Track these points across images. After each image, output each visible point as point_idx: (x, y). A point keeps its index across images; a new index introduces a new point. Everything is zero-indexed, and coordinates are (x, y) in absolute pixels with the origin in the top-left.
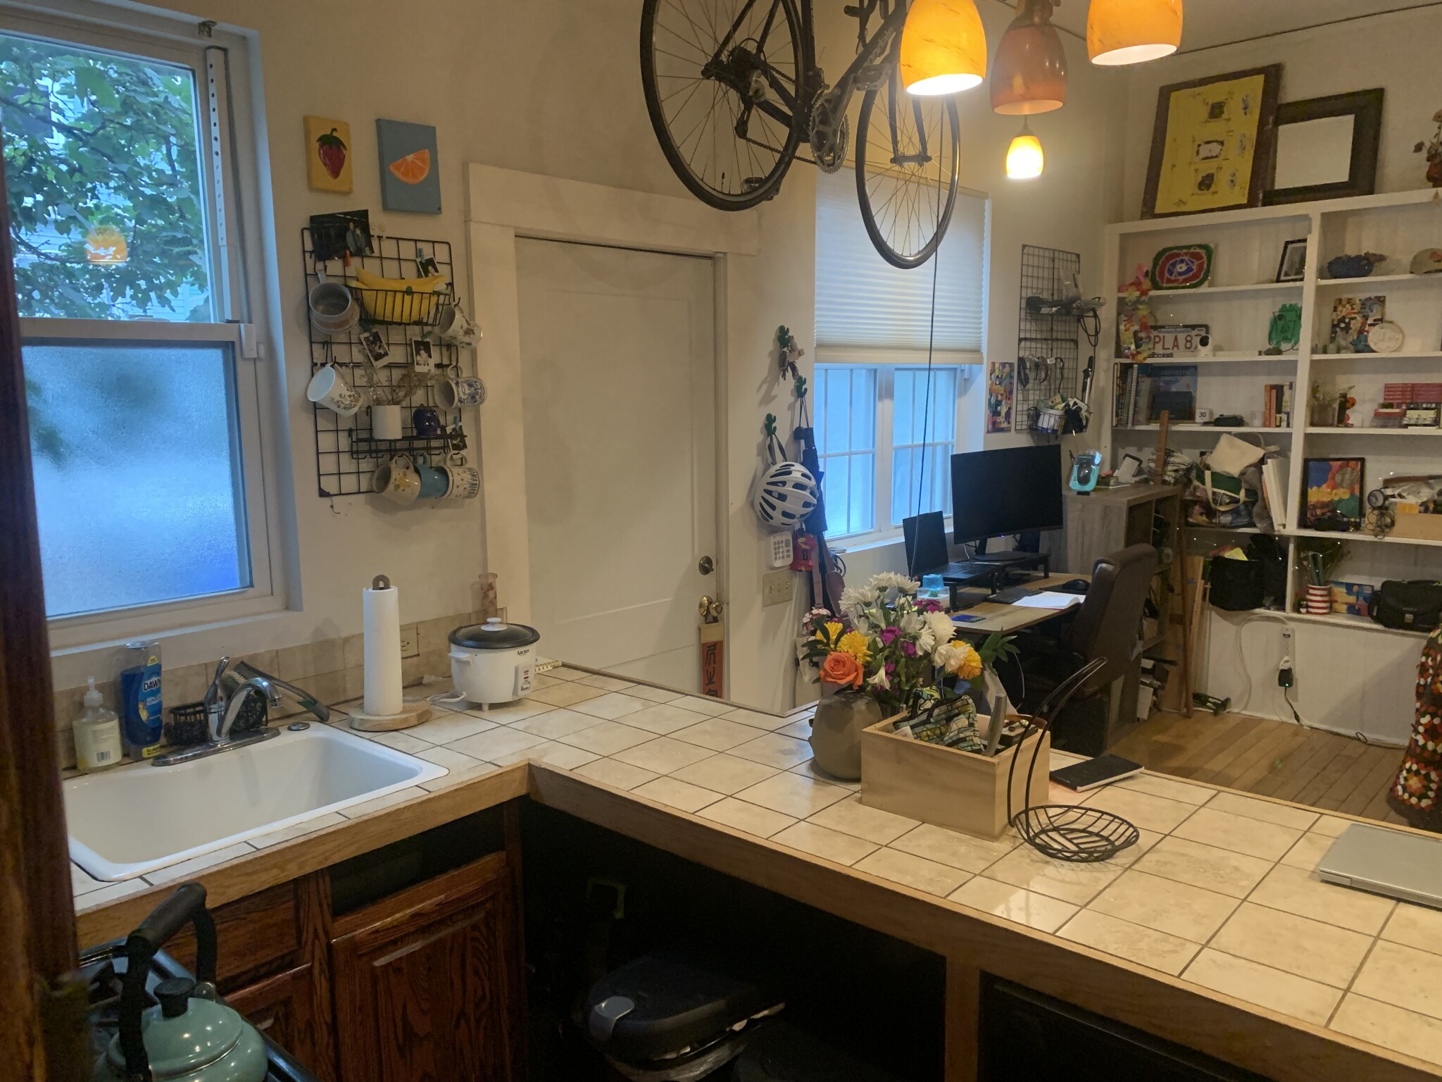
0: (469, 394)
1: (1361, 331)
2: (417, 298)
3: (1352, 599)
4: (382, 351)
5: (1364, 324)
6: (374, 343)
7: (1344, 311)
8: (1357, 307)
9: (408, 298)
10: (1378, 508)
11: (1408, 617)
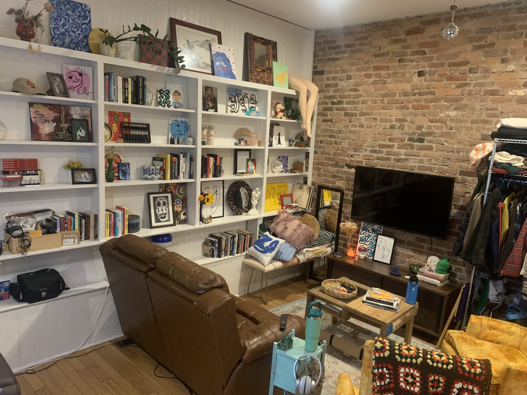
10: (19, 236)
11: (44, 294)
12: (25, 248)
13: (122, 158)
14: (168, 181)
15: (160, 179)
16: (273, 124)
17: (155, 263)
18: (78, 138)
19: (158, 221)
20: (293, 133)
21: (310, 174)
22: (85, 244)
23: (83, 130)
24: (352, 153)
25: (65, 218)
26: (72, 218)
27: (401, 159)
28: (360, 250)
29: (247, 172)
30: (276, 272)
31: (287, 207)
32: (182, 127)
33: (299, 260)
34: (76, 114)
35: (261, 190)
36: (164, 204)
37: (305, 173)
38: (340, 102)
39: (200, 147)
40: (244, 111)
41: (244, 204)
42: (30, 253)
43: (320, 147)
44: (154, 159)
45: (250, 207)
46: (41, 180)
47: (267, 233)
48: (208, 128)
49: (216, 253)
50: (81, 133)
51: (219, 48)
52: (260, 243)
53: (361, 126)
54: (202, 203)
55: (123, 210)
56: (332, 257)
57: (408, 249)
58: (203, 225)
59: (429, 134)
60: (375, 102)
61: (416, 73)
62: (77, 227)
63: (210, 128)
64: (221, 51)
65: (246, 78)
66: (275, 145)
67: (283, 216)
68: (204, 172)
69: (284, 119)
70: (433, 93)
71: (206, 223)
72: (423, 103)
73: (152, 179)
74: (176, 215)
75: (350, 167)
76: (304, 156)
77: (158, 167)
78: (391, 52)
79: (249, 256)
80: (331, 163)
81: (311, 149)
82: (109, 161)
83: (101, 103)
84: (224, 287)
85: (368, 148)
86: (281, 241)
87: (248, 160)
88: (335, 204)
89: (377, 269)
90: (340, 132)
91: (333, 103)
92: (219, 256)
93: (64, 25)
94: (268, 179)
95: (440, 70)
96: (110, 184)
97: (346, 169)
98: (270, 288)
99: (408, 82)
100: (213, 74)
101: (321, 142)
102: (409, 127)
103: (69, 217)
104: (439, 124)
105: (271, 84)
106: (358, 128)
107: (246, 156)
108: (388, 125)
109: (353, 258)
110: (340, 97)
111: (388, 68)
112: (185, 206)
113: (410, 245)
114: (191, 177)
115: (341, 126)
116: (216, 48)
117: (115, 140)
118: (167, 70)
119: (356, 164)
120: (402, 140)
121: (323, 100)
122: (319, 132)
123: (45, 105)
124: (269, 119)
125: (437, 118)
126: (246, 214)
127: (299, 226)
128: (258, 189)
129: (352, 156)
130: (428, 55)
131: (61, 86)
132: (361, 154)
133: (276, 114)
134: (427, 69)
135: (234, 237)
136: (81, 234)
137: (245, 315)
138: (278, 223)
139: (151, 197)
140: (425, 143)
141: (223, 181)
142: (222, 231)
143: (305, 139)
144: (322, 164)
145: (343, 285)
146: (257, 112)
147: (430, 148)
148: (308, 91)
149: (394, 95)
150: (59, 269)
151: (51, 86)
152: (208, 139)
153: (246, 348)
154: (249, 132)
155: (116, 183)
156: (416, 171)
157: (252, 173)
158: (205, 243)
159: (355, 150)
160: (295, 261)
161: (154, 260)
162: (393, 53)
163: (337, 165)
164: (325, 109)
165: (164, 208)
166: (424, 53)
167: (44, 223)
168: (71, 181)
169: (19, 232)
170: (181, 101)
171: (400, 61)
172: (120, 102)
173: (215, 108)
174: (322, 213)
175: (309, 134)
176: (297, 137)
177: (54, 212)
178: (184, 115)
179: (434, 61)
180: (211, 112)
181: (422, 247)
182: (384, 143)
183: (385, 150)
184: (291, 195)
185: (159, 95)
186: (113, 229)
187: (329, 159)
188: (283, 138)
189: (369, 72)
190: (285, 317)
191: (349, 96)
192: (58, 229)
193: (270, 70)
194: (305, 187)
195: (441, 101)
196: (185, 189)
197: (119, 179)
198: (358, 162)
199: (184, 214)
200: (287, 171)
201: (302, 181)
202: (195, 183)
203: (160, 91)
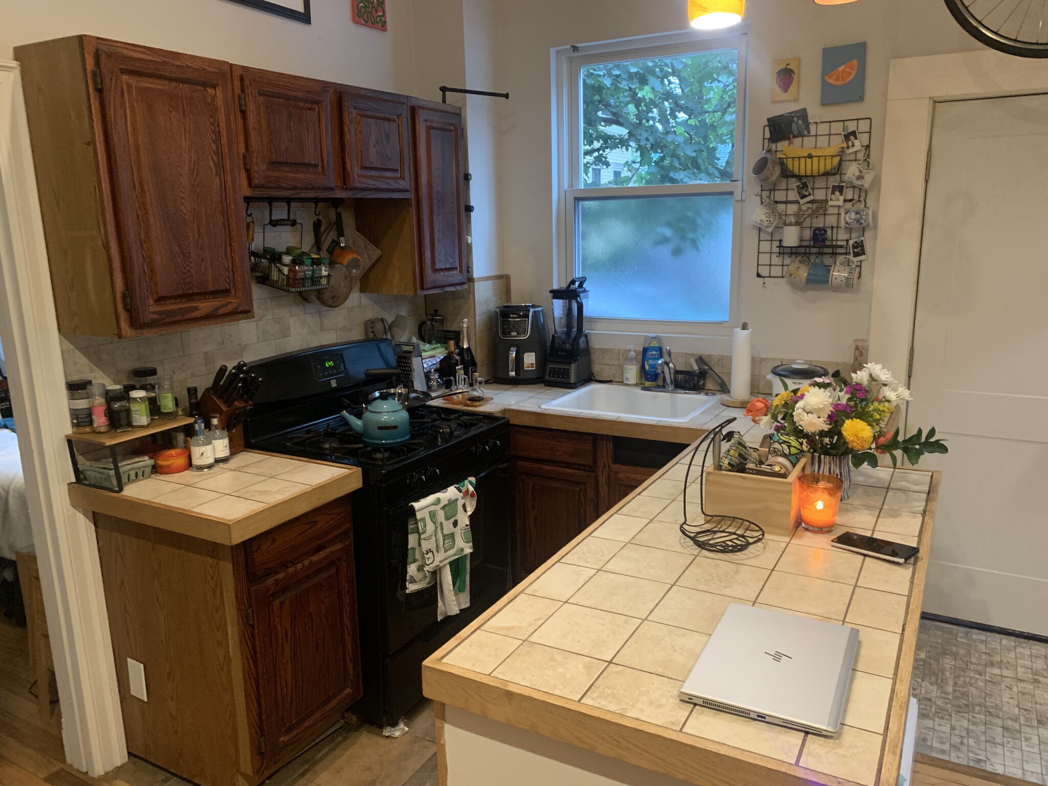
0: (855, 219)
2: (815, 160)
4: (807, 193)
6: (803, 188)
9: (809, 160)
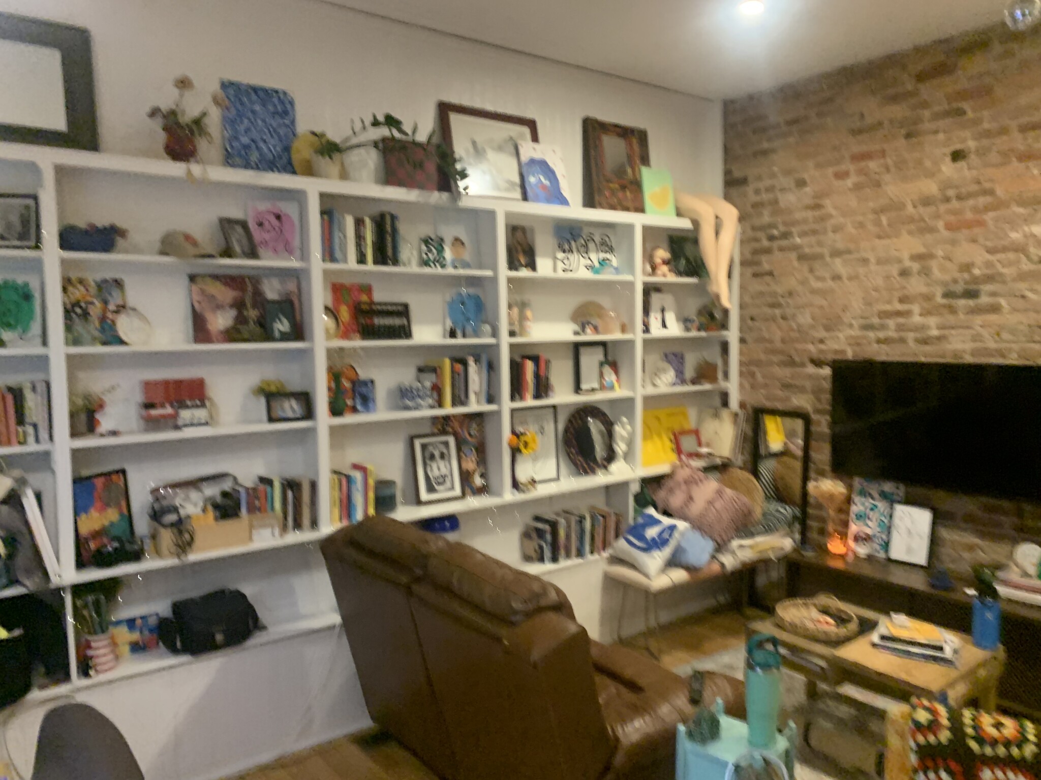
1: (103, 319)
3: (135, 636)
5: (105, 310)
7: (78, 293)
8: (93, 289)
10: (172, 525)
11: (219, 637)
12: (184, 546)
13: (359, 371)
14: (449, 410)
15: (432, 407)
16: (649, 290)
17: (425, 567)
18: (277, 334)
19: (431, 489)
20: (693, 306)
21: (733, 387)
22: (294, 537)
23: (285, 321)
24: (822, 334)
25: (254, 489)
26: (269, 489)
27: (930, 338)
28: (857, 539)
29: (602, 388)
30: (674, 592)
31: (691, 455)
32: (471, 305)
33: (723, 565)
34: (272, 291)
35: (632, 421)
36: (442, 456)
37: (722, 384)
38: (786, 235)
39: (505, 341)
40: (590, 268)
41: (600, 451)
42: (193, 557)
43: (751, 329)
44: (421, 370)
45: (611, 456)
46: (211, 417)
47: (651, 511)
48: (520, 305)
49: (547, 553)
50: (282, 326)
51: (534, 149)
52: (637, 531)
53: (837, 277)
54: (515, 452)
55: (363, 469)
56: (795, 556)
57: (965, 530)
58: (519, 497)
59: (990, 279)
60: (861, 225)
61: (945, 155)
62: (278, 505)
63: (523, 306)
64: (537, 156)
65: (590, 201)
66: (656, 331)
67: (683, 474)
68: (517, 390)
69: (672, 278)
70: (991, 192)
71: (523, 491)
72: (969, 215)
73: (417, 407)
74: (466, 477)
75: (817, 363)
76: (717, 350)
77: (428, 384)
78: (886, 122)
79: (617, 560)
80: (775, 359)
81: (732, 335)
82: (335, 376)
83: (317, 266)
84: (563, 607)
85: (854, 322)
86: (682, 525)
87: (601, 364)
88: (792, 447)
89: (899, 578)
90: (790, 294)
91: (771, 238)
92: (555, 559)
93: (247, 130)
94: (647, 400)
95: (1001, 143)
96: (338, 421)
97: (811, 369)
98: (666, 628)
99: (930, 175)
100: (525, 198)
101: (752, 319)
102: (942, 269)
103: (262, 487)
104: (1011, 256)
105: (640, 209)
106: (830, 283)
107: (598, 355)
108: (894, 270)
109: (842, 557)
110: (785, 224)
111: (883, 153)
112: (482, 460)
113: (971, 522)
114: (491, 399)
115: (792, 283)
116: (529, 150)
117: (346, 335)
118: (437, 197)
119: (830, 357)
120: (928, 298)
121: (750, 233)
122: (747, 299)
123: (216, 277)
124: (639, 278)
125: (1002, 242)
126: (603, 471)
127: (719, 493)
128: (625, 419)
129: (822, 341)
130: (970, 114)
131: (245, 241)
132: (841, 335)
133: (654, 268)
134: (972, 144)
135: (581, 520)
136: (285, 518)
137: (614, 676)
138: (671, 491)
139: (418, 443)
140: (984, 300)
141: (554, 407)
142: (558, 507)
143: (718, 315)
144: (758, 363)
145: (825, 611)
146: (616, 269)
147: (995, 309)
148: (717, 217)
149: (901, 206)
150: (249, 590)
151: (227, 242)
152: (522, 326)
153: (617, 739)
154: (600, 307)
155: (349, 419)
156: (969, 359)
157: (612, 388)
158: (526, 535)
159: (828, 328)
160: (716, 567)
161: (423, 559)
162: (891, 121)
163: (791, 363)
164: (755, 252)
165: (442, 464)
166: (961, 113)
167: (219, 499)
168: (264, 416)
169: (172, 518)
170: (467, 256)
171: (908, 136)
172: (352, 263)
173: (532, 266)
174: (767, 468)
175: (725, 302)
176: (700, 313)
177: (235, 479)
178: (473, 281)
179: (986, 125)
180: (524, 273)
181: (999, 525)
182: (888, 307)
183: (891, 323)
184: (696, 433)
185: (424, 248)
186: (347, 506)
187: (774, 352)
188: (671, 317)
189: (843, 167)
190: (700, 676)
191: (805, 221)
192: (244, 510)
193: (636, 186)
194: (725, 414)
195: (1008, 207)
196: (481, 426)
197: (354, 410)
198: (836, 352)
199: (482, 476)
200: (683, 382)
201: (717, 401)
202: (498, 414)
203: (427, 241)
